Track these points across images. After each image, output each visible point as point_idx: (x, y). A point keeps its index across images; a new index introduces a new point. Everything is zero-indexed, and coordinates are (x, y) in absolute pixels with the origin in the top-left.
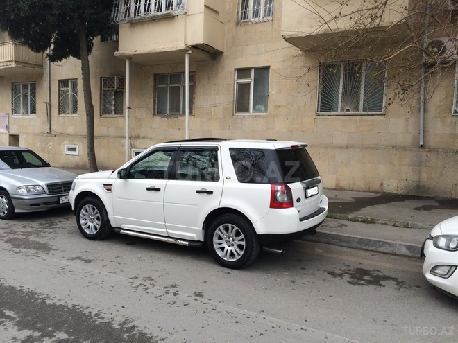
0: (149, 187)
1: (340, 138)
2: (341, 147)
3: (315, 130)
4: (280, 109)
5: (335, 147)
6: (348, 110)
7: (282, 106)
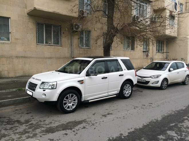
0: (102, 77)
1: (47, 55)
2: (49, 58)
3: (37, 51)
4: (18, 40)
5: (46, 58)
6: (50, 44)
7: (19, 39)
